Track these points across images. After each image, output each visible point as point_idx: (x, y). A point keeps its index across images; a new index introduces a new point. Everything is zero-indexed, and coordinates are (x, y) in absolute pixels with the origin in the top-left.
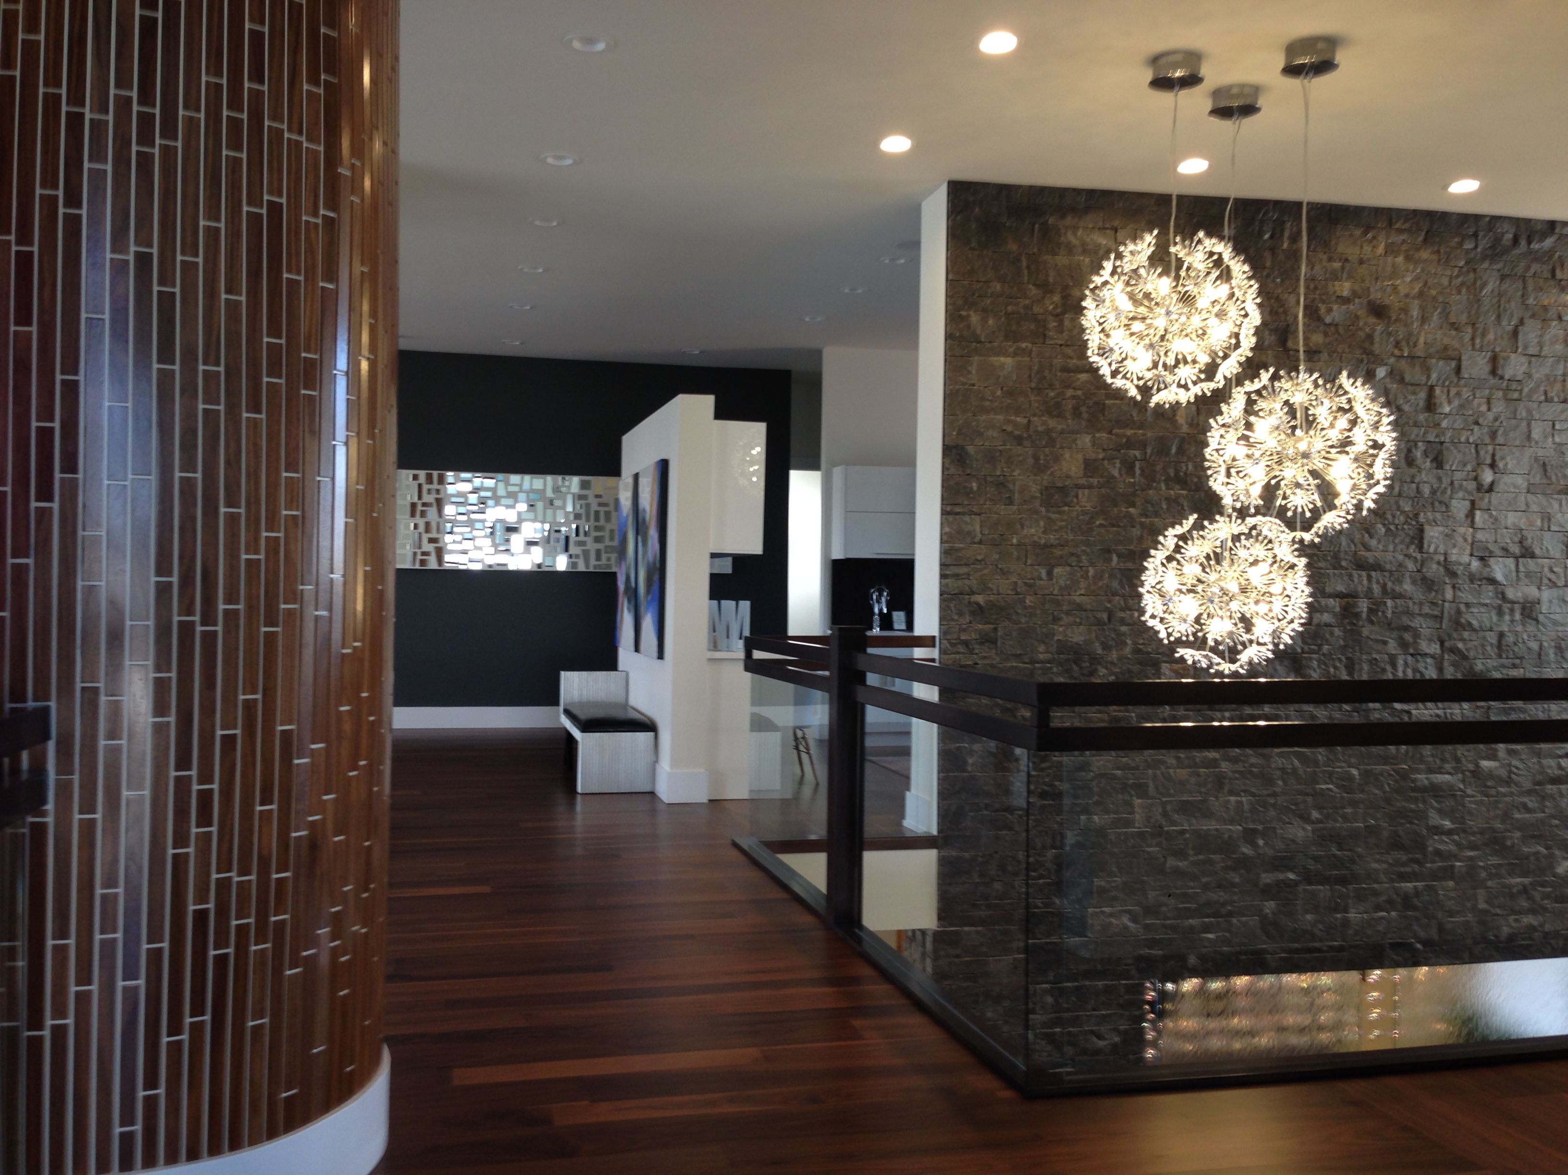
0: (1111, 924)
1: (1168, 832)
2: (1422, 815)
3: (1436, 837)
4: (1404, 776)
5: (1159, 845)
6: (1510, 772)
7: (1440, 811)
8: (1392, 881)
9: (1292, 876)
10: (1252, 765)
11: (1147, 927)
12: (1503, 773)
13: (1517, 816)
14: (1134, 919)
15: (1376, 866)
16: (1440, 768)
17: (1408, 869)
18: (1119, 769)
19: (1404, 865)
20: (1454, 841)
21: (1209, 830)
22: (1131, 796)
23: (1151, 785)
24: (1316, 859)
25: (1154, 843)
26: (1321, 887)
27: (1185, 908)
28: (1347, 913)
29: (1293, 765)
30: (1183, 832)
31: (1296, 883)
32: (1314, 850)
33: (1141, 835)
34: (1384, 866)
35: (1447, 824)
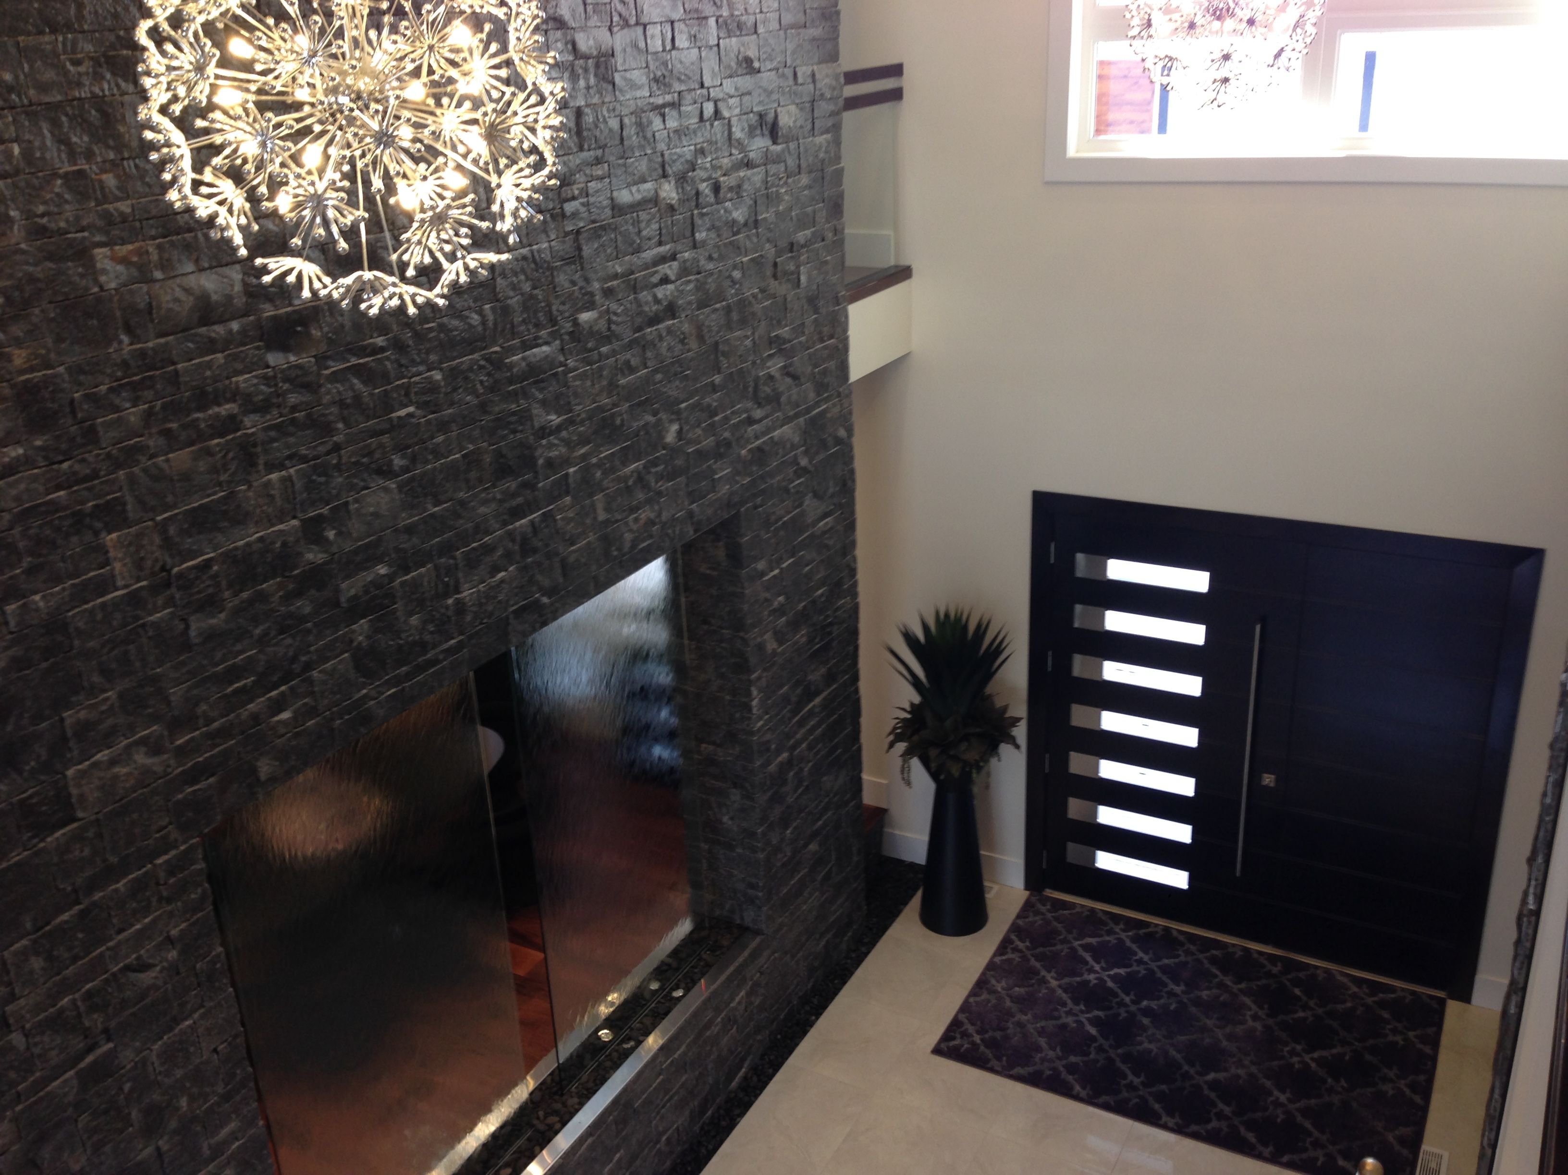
0: (116, 777)
1: (180, 575)
2: (525, 416)
3: (544, 442)
4: (496, 363)
5: (170, 602)
6: (610, 321)
7: (544, 403)
8: (505, 524)
9: (382, 570)
10: (294, 409)
11: (182, 752)
12: (602, 325)
13: (623, 382)
14: (155, 748)
15: (482, 510)
16: (536, 338)
17: (520, 500)
18: (58, 488)
19: (514, 495)
20: (562, 440)
21: (248, 545)
22: (96, 533)
23: (129, 499)
24: (409, 530)
25: (160, 601)
26: (423, 570)
27: (236, 692)
28: (459, 593)
29: (354, 390)
30: (207, 564)
31: (391, 577)
32: (406, 519)
33: (134, 599)
34: (493, 506)
35: (555, 419)
